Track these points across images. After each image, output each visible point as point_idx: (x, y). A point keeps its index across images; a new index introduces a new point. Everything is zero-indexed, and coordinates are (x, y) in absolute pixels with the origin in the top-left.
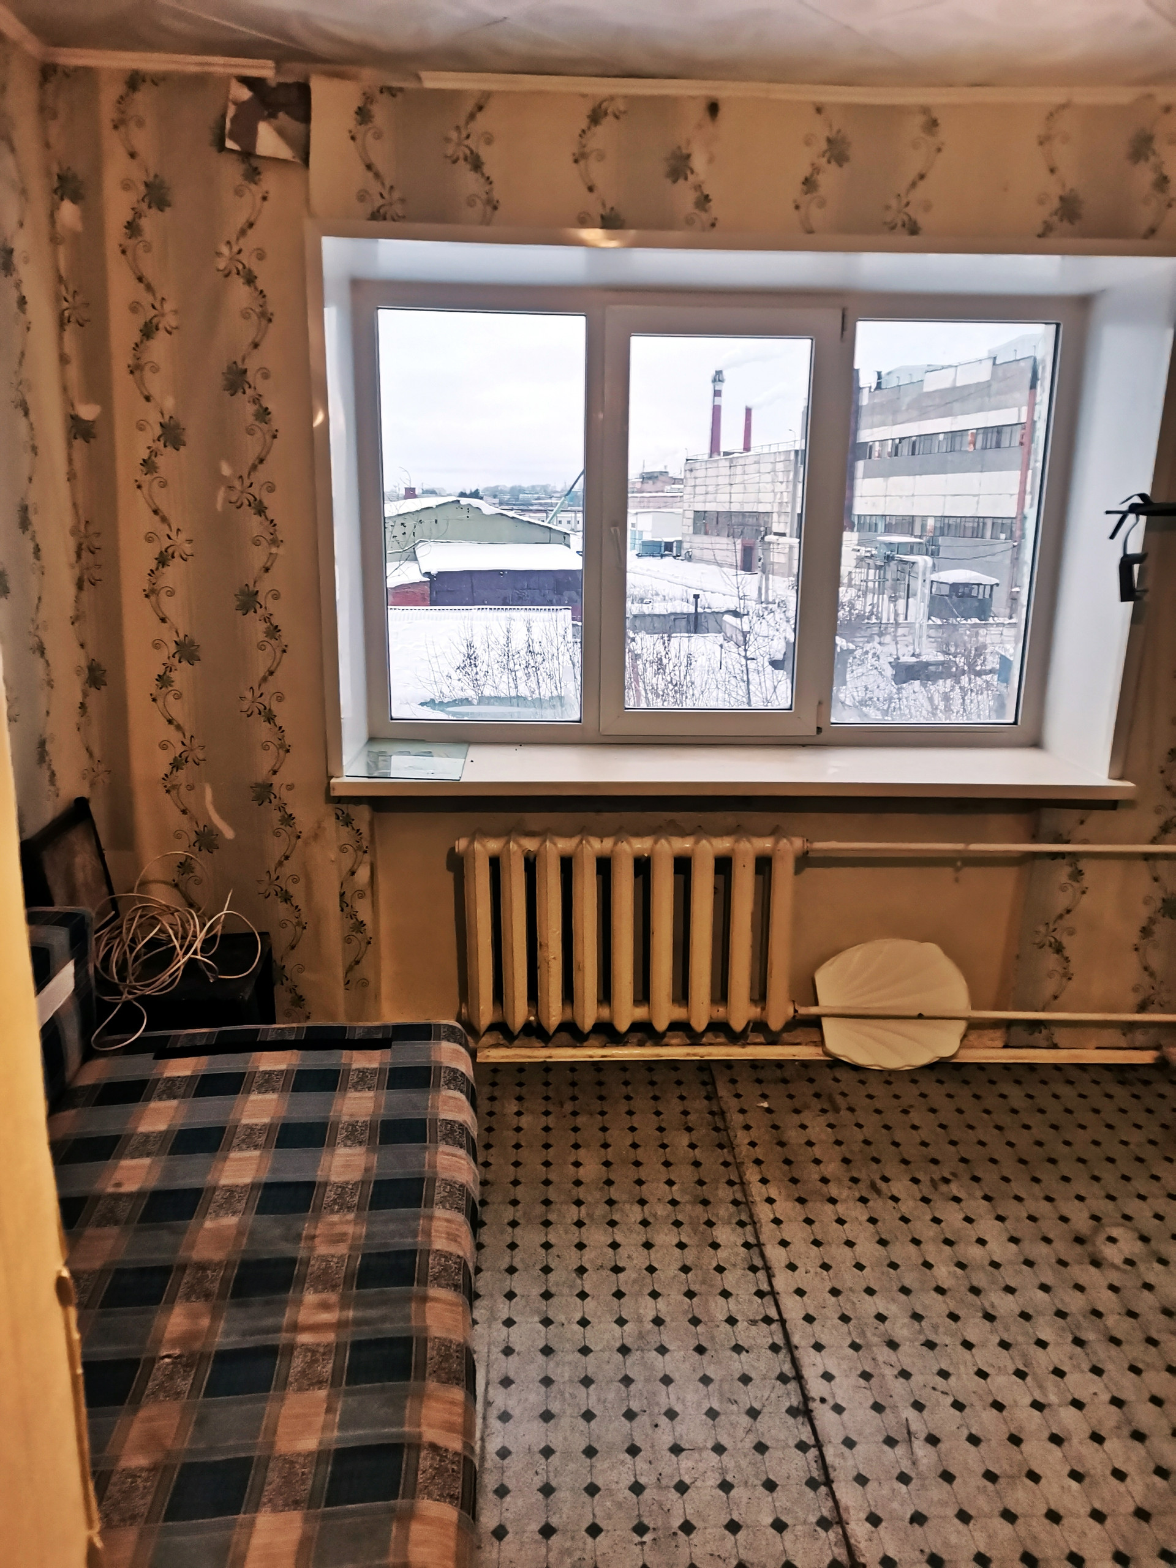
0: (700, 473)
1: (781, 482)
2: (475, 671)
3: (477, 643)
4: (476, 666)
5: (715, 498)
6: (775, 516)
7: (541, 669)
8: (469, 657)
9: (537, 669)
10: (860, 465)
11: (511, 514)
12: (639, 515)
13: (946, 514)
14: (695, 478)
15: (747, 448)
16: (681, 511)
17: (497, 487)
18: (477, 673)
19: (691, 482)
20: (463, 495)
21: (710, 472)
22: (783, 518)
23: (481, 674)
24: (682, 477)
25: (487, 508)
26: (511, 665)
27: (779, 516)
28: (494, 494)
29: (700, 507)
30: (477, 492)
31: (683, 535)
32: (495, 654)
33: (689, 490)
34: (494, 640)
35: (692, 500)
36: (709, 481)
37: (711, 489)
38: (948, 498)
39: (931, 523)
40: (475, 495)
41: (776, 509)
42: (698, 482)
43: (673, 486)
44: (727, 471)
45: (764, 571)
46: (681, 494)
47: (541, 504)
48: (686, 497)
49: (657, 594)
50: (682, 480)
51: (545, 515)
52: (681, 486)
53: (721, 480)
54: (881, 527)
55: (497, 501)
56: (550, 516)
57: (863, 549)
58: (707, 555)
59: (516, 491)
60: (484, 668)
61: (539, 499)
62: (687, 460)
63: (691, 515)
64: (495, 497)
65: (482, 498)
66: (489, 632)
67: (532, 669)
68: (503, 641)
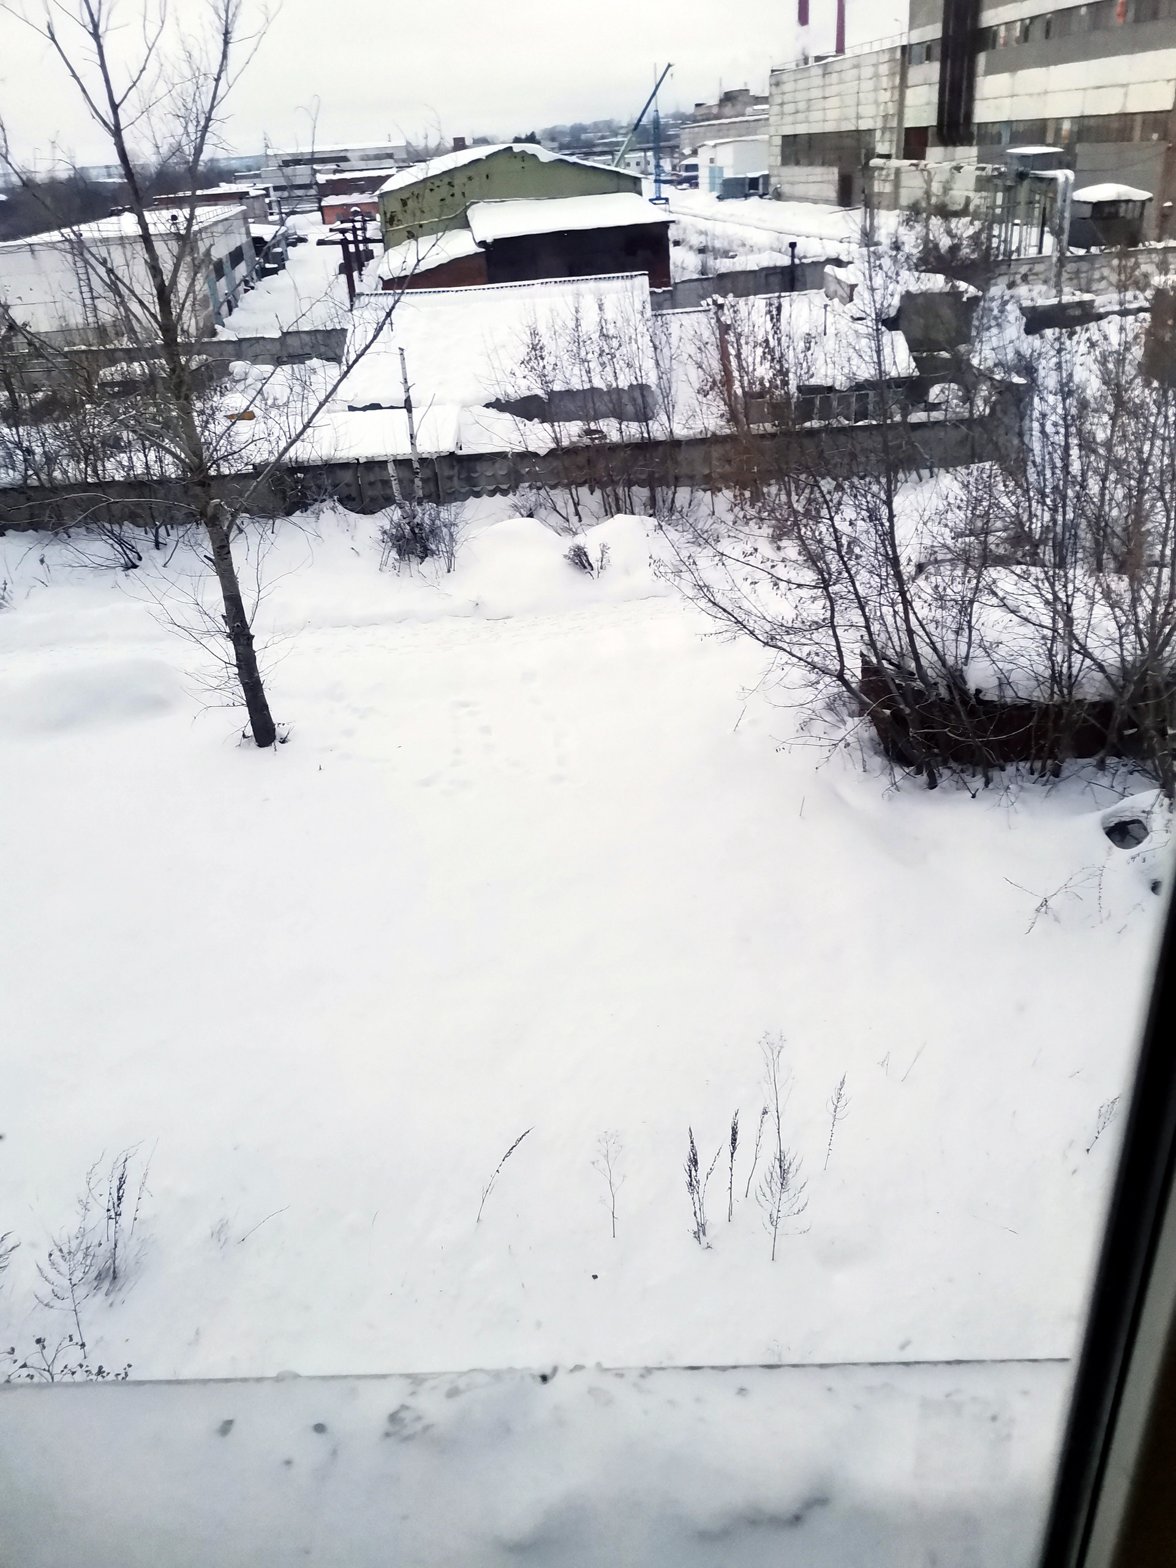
0: (788, 87)
1: (885, 90)
2: (541, 364)
3: (542, 330)
4: (543, 359)
5: (807, 117)
6: (878, 134)
7: (618, 356)
8: (534, 349)
9: (613, 356)
10: (982, 59)
11: (573, 159)
12: (718, 148)
13: (1086, 113)
14: (783, 94)
15: (840, 49)
16: (766, 137)
17: (554, 128)
18: (544, 367)
19: (778, 100)
20: (517, 140)
21: (802, 84)
22: (887, 136)
23: (549, 368)
24: (767, 95)
25: (545, 155)
26: (583, 354)
27: (883, 133)
28: (552, 136)
29: (789, 131)
30: (533, 134)
31: (771, 167)
32: (564, 342)
33: (776, 109)
34: (560, 323)
35: (779, 123)
36: (800, 96)
37: (802, 106)
38: (1090, 92)
39: (1066, 126)
40: (531, 139)
41: (879, 124)
42: (787, 98)
43: (756, 107)
44: (818, 81)
45: (867, 206)
46: (766, 116)
47: (605, 144)
48: (772, 120)
49: (744, 245)
50: (766, 98)
51: (610, 157)
52: (766, 107)
53: (816, 93)
54: (1005, 138)
55: (555, 145)
56: (617, 158)
57: (989, 167)
58: (799, 190)
59: (578, 130)
60: (552, 360)
61: (603, 137)
62: (773, 71)
63: (778, 141)
64: (553, 139)
65: (539, 143)
66: (555, 314)
67: (607, 356)
68: (572, 324)
